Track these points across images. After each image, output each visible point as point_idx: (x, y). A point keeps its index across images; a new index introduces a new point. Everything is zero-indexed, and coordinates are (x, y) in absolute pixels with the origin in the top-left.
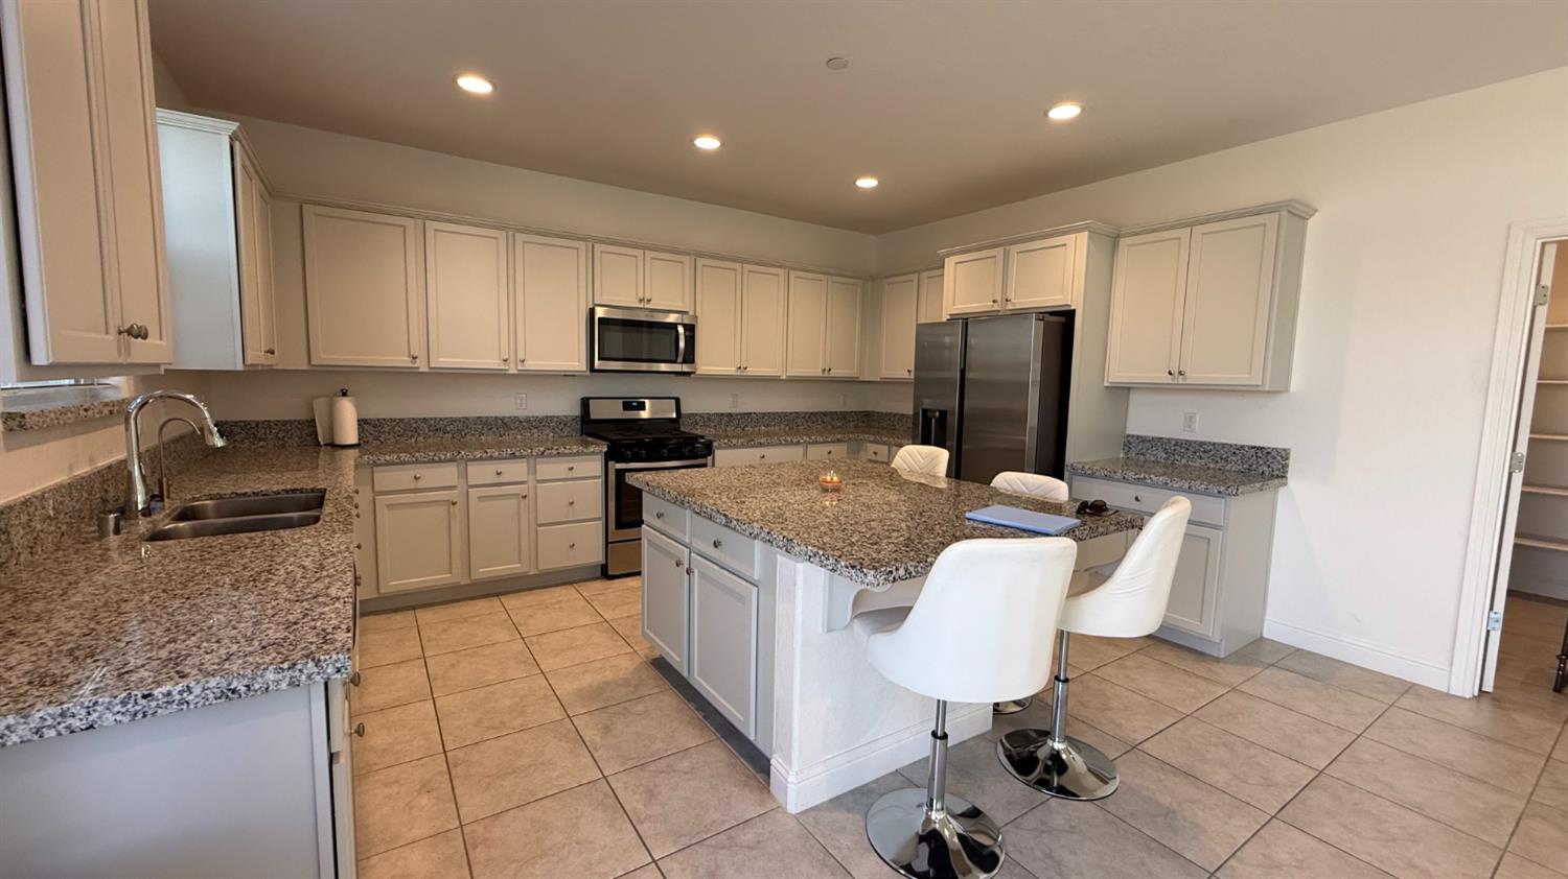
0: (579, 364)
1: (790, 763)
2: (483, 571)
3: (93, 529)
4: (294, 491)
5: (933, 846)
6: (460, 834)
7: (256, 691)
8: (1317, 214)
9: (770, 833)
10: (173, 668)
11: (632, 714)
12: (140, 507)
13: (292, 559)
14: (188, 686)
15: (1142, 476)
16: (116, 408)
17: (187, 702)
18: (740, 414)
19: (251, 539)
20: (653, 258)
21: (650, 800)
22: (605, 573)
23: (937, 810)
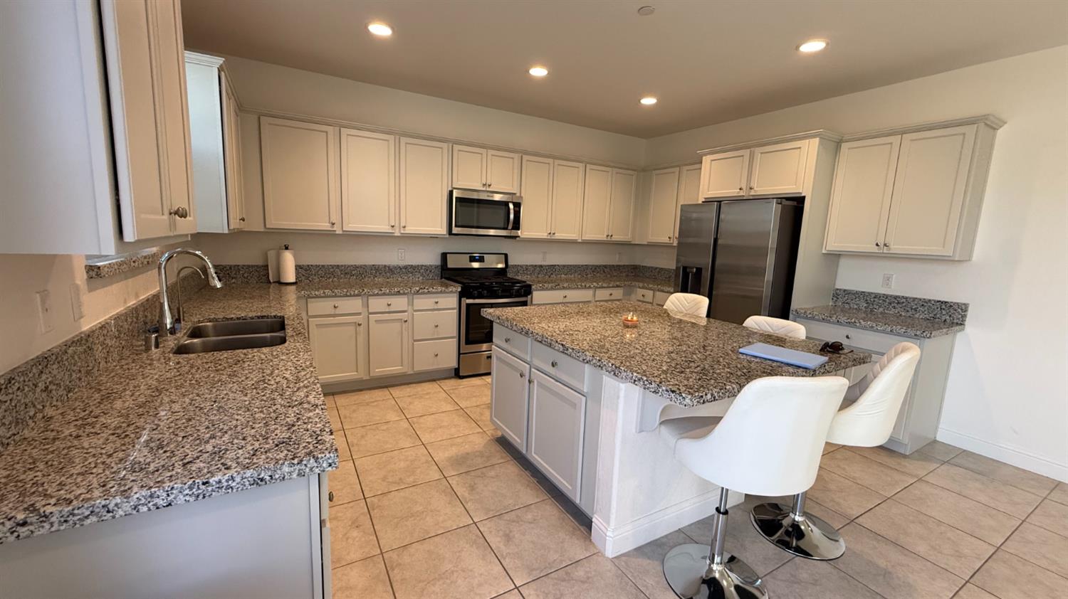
0: (441, 229)
1: (608, 523)
2: (378, 371)
3: (140, 343)
4: (263, 317)
5: (712, 589)
6: (382, 559)
7: (276, 480)
8: (1006, 126)
9: (595, 571)
10: (219, 460)
11: (488, 477)
12: (168, 326)
13: (276, 371)
14: (232, 476)
15: (853, 320)
16: (151, 259)
17: (232, 488)
18: (548, 266)
19: (245, 354)
20: (493, 155)
21: (508, 541)
22: (457, 374)
23: (717, 564)
